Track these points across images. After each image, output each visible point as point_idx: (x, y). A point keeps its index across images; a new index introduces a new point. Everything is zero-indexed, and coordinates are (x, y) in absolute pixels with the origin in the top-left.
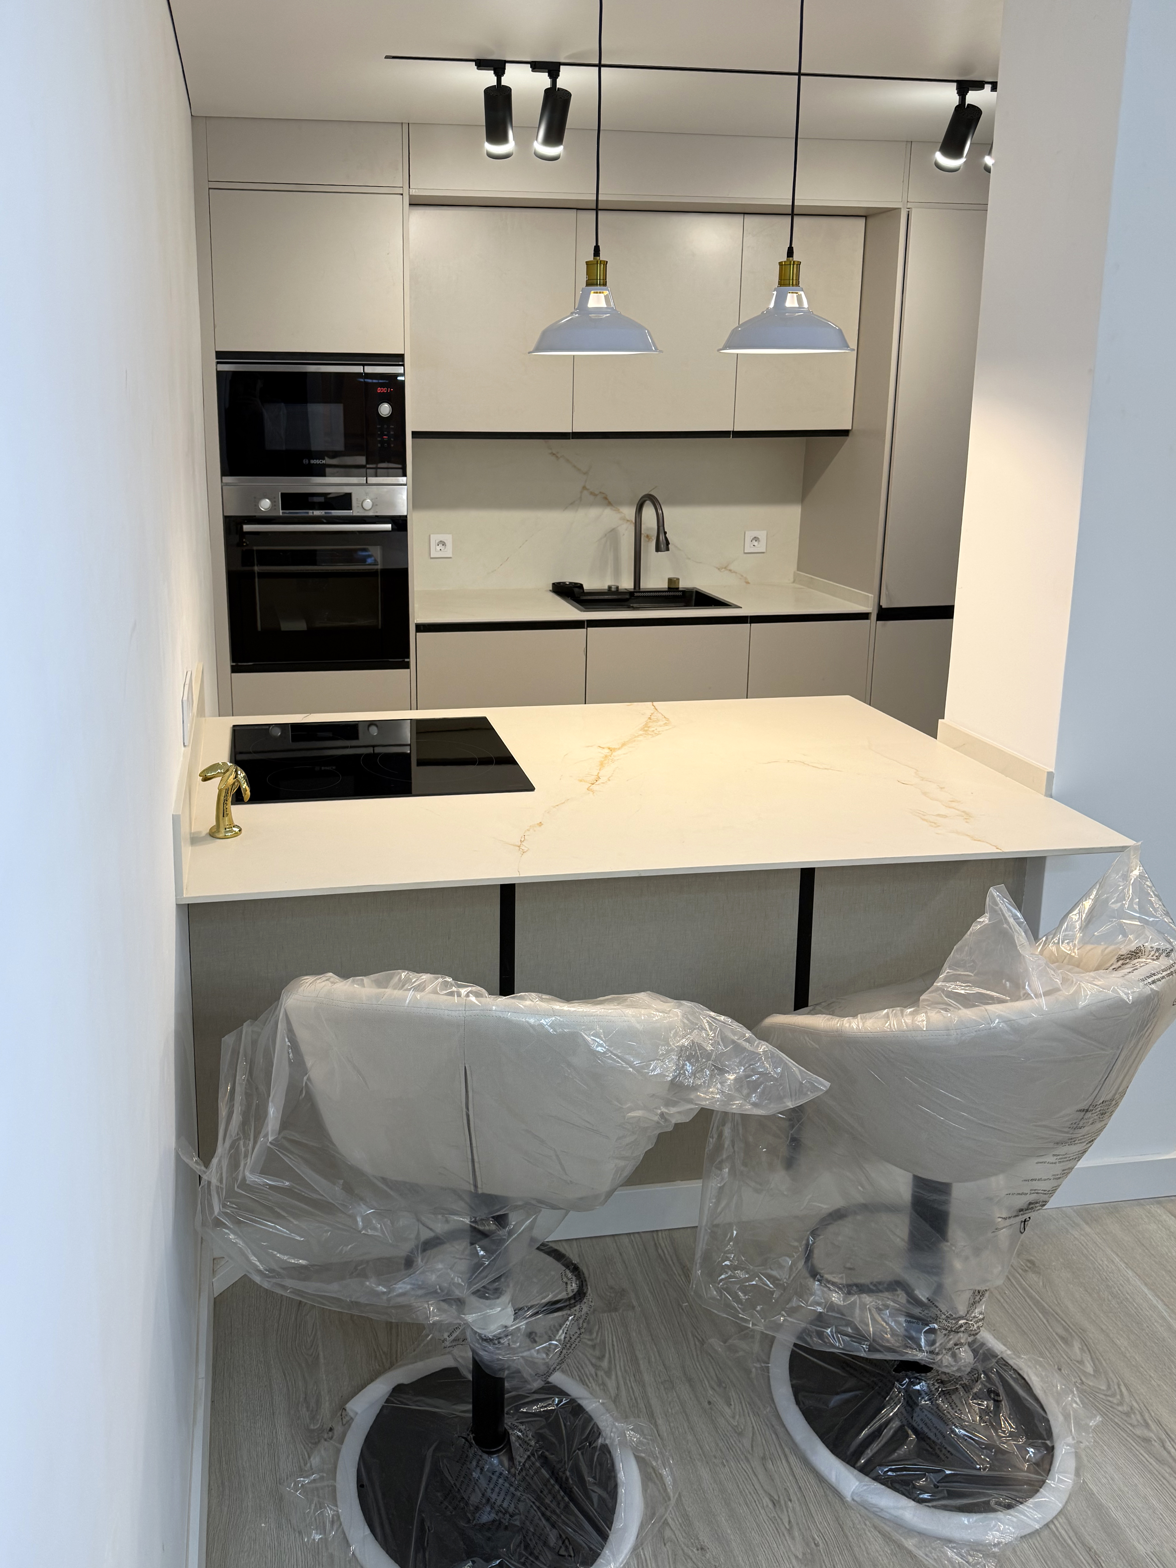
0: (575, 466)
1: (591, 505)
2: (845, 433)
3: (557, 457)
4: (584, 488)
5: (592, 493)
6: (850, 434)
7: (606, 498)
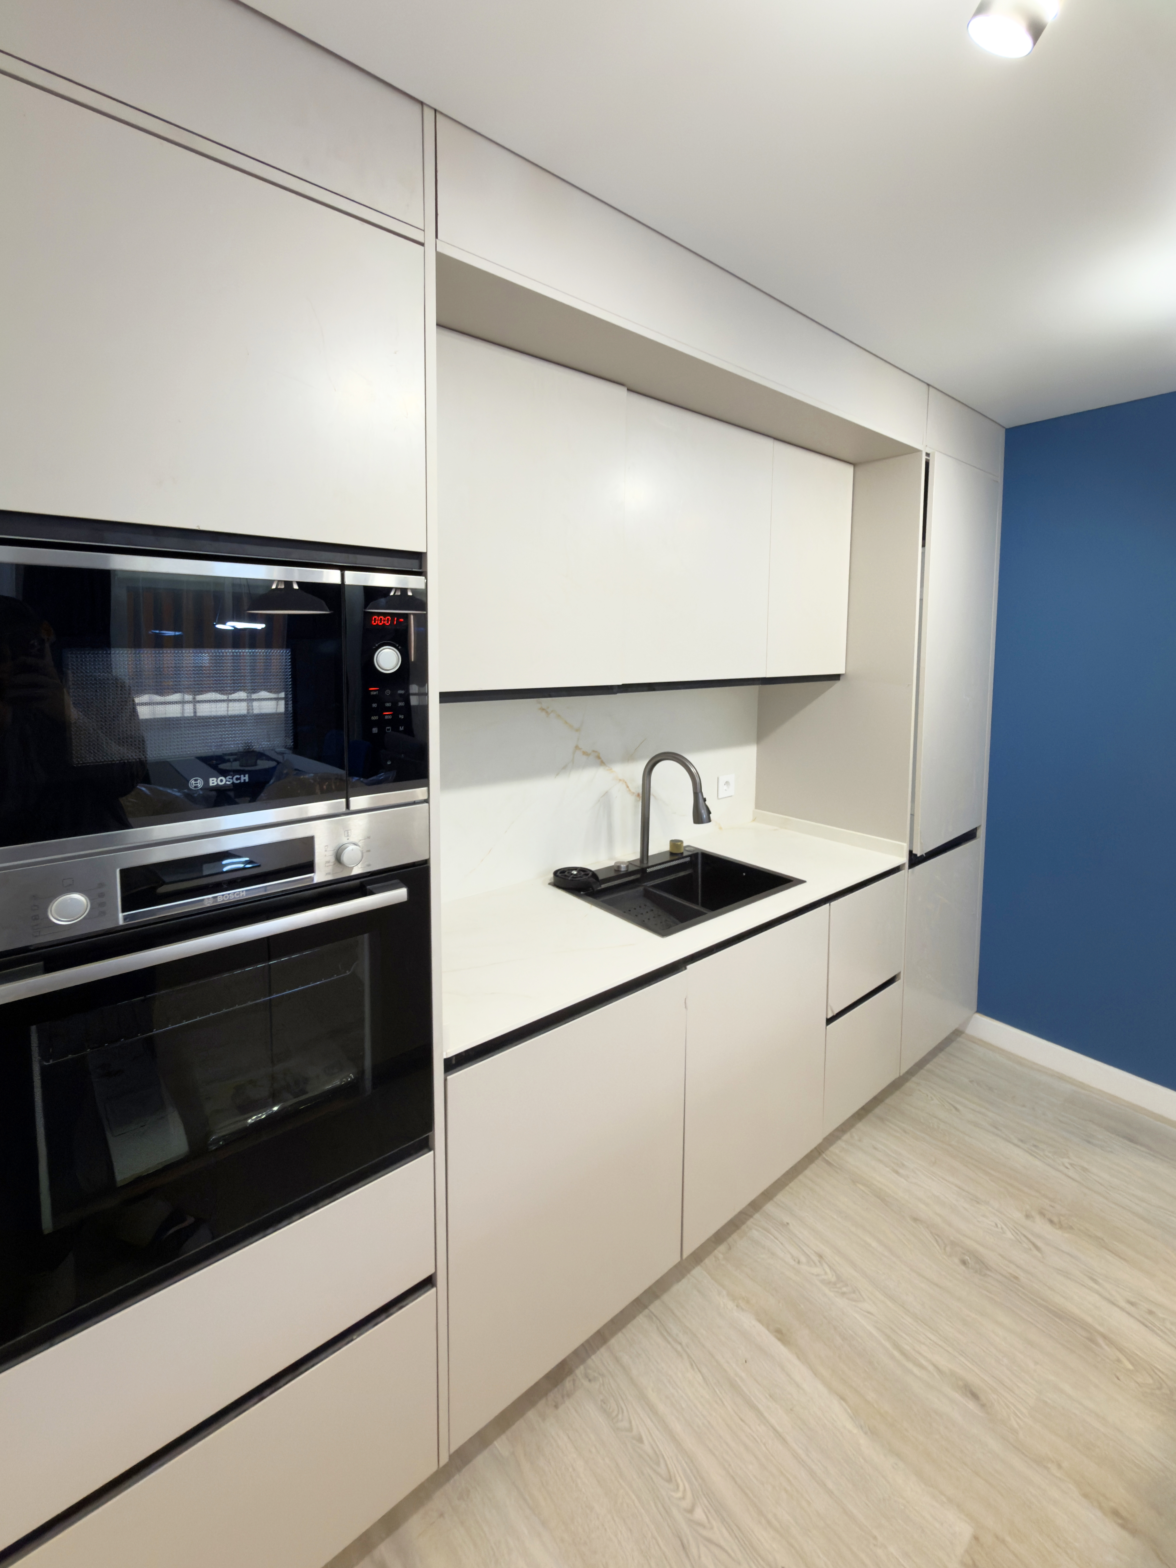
0: (566, 723)
1: (585, 766)
2: (836, 677)
3: (547, 712)
4: (577, 747)
5: (585, 753)
6: (841, 678)
7: (599, 757)
